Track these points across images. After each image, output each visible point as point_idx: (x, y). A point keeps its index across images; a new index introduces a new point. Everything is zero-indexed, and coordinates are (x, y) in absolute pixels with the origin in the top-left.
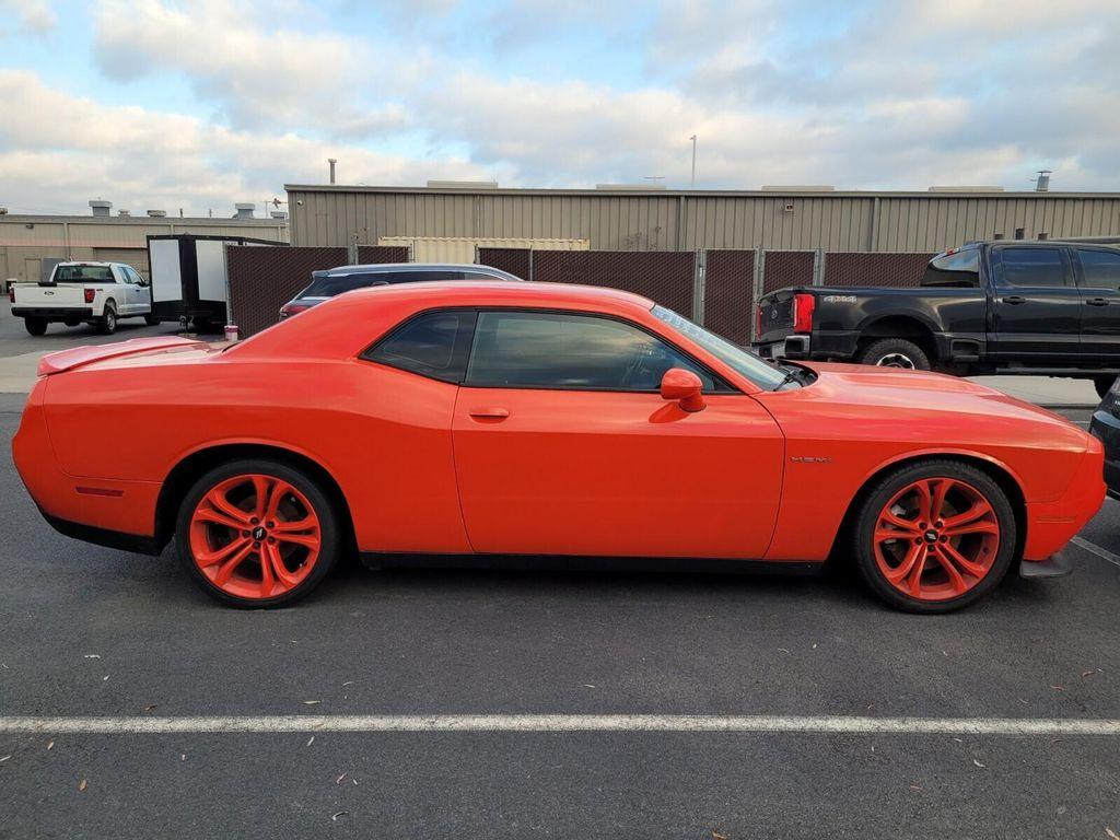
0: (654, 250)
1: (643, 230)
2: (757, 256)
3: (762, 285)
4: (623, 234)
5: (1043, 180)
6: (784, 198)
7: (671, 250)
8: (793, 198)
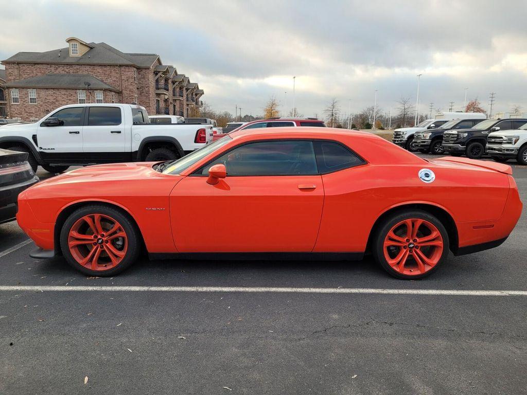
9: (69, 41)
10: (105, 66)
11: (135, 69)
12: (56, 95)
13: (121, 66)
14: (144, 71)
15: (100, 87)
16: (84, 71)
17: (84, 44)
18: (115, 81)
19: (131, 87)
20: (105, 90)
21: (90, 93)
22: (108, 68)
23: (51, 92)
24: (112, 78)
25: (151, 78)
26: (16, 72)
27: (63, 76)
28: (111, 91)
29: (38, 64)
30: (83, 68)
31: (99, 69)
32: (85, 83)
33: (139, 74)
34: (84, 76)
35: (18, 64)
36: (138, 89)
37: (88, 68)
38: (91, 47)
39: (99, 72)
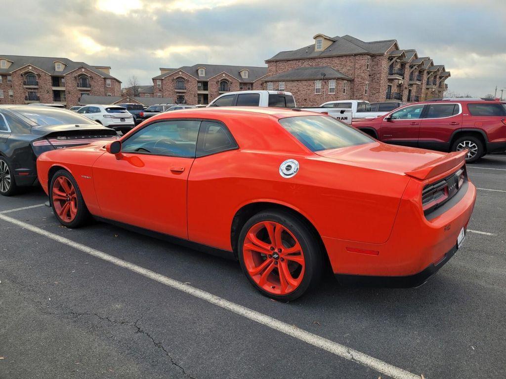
9: (315, 38)
10: (342, 56)
11: (369, 57)
12: (299, 86)
13: (356, 55)
14: (378, 58)
15: (333, 77)
16: (323, 63)
17: (327, 39)
18: (349, 70)
19: (363, 75)
20: (338, 79)
21: (325, 82)
22: (344, 59)
23: (295, 84)
24: (345, 68)
25: (385, 65)
26: (274, 69)
27: (307, 69)
28: (343, 79)
29: (290, 60)
30: (324, 61)
31: (336, 61)
32: (322, 74)
33: (373, 61)
34: (323, 67)
35: (277, 61)
36: (369, 76)
37: (327, 60)
38: (334, 41)
39: (336, 63)
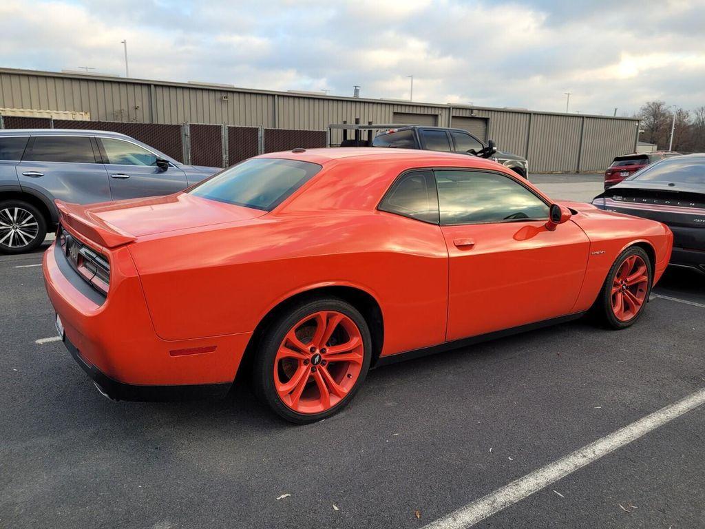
0: (134, 122)
1: (124, 107)
2: (223, 129)
3: (227, 149)
4: (109, 110)
5: (356, 91)
6: (221, 91)
7: (147, 122)
8: (227, 91)
